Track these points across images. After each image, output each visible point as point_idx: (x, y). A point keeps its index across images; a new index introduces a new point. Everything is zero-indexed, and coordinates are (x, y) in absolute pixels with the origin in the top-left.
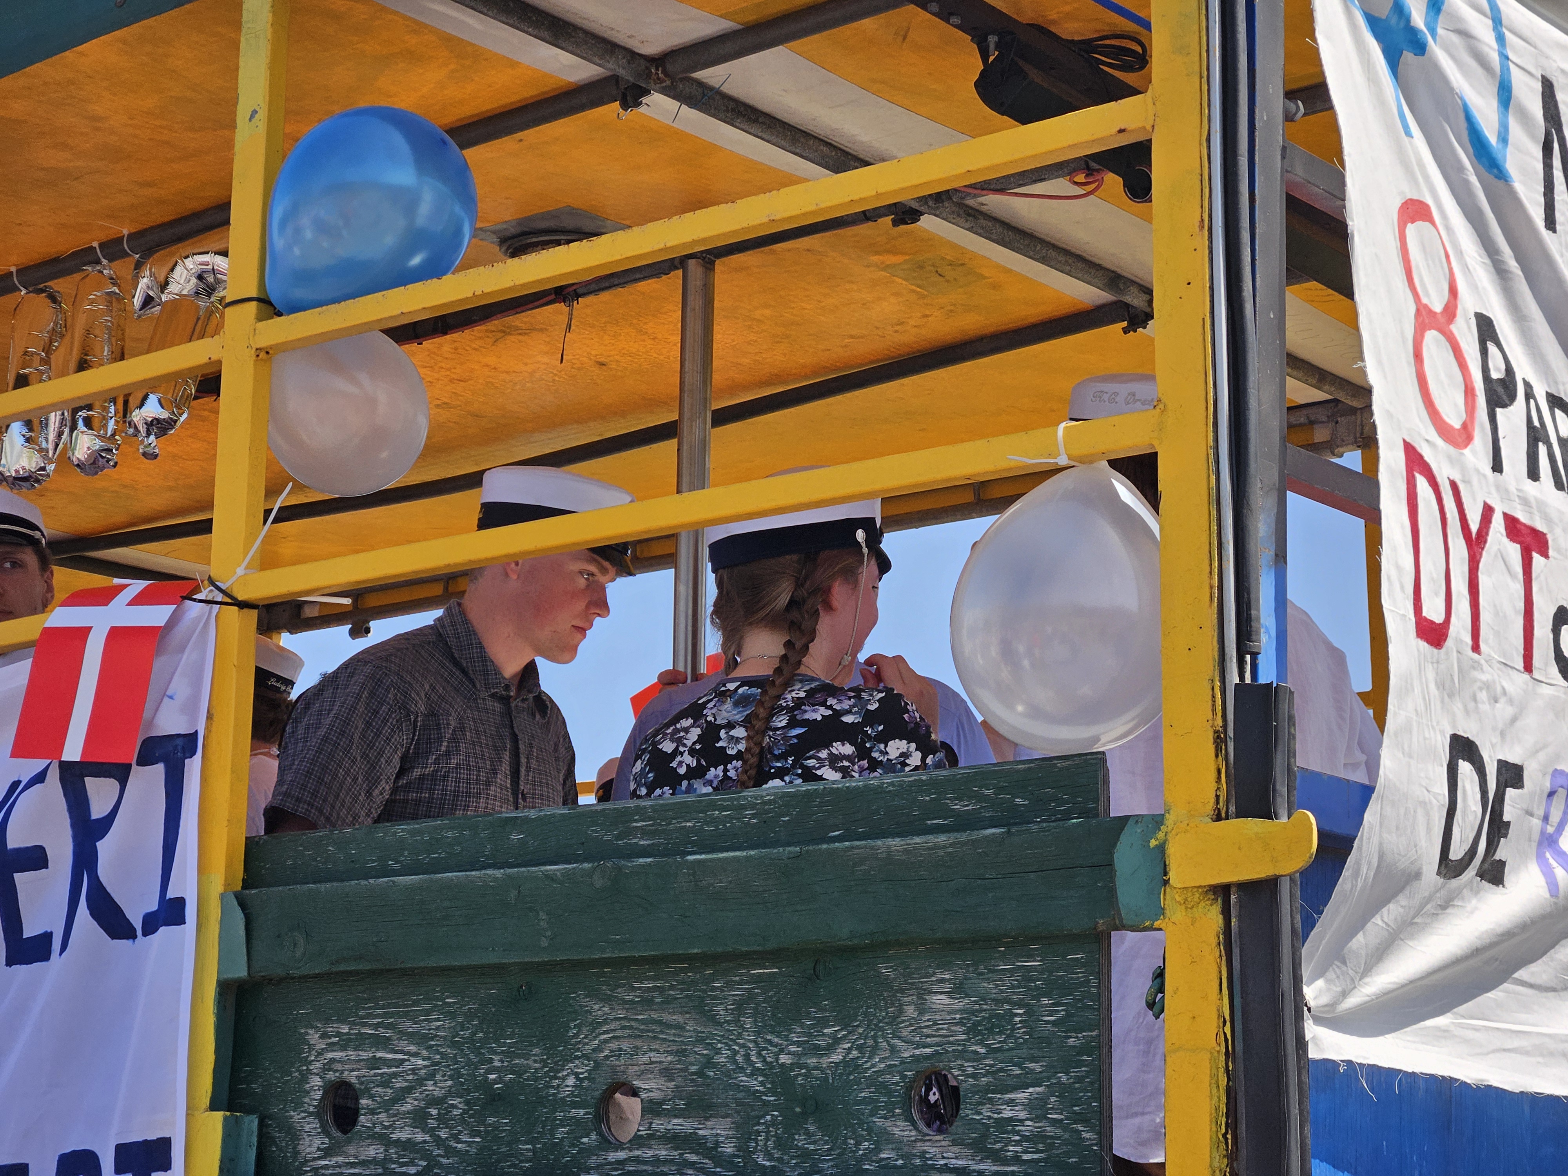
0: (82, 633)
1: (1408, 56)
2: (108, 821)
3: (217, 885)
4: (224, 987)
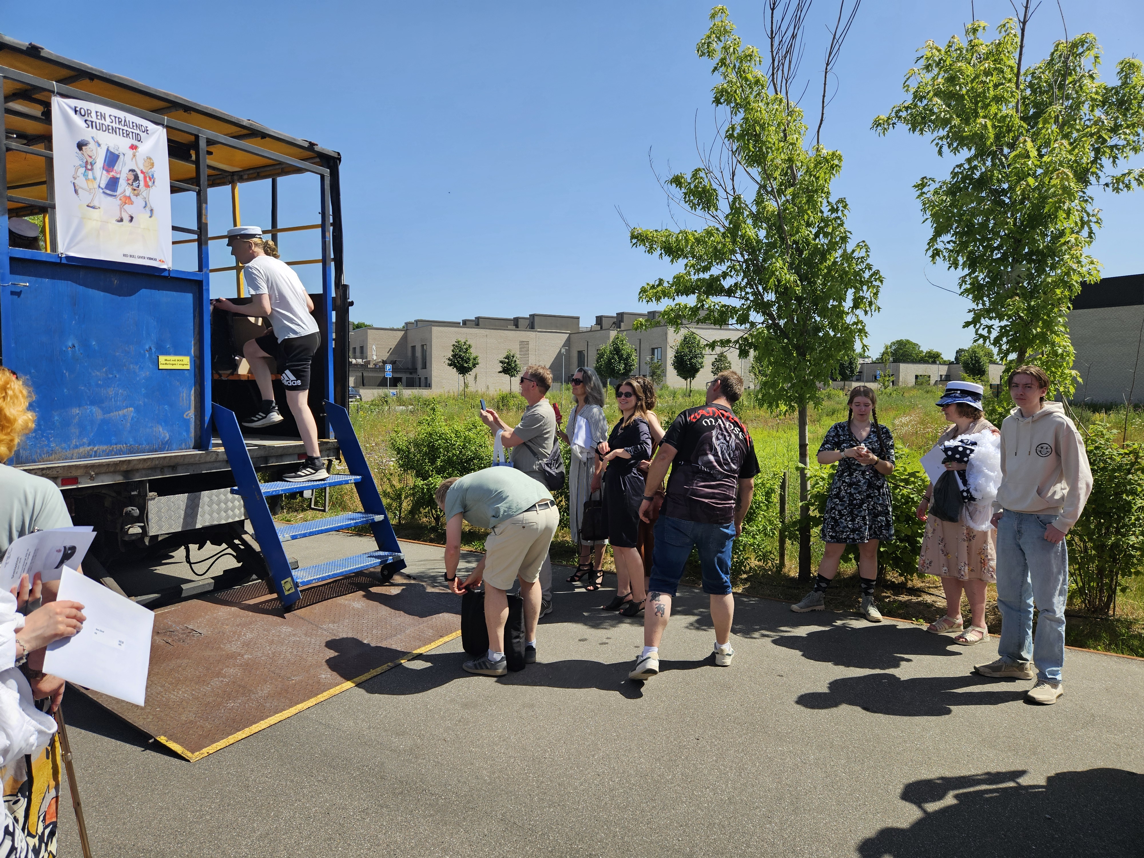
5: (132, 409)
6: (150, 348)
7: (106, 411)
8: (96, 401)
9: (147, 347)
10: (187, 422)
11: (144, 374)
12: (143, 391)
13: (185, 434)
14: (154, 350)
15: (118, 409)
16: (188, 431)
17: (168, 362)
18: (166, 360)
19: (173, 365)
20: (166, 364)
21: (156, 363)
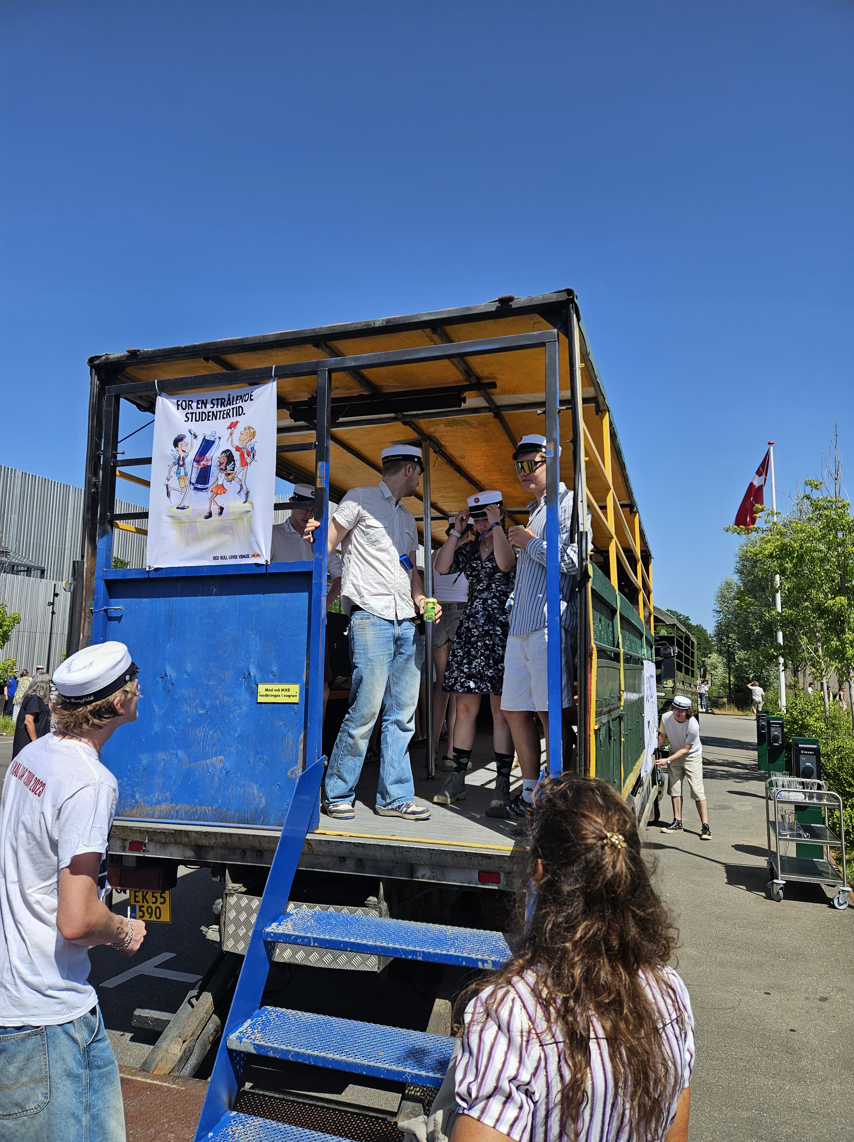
5: (221, 758)
6: (249, 674)
7: (194, 759)
8: (183, 745)
9: (246, 673)
10: (291, 782)
11: (240, 708)
13: (288, 801)
14: (254, 676)
15: (207, 756)
17: (269, 693)
18: (266, 690)
19: (275, 696)
20: (267, 695)
21: (254, 693)
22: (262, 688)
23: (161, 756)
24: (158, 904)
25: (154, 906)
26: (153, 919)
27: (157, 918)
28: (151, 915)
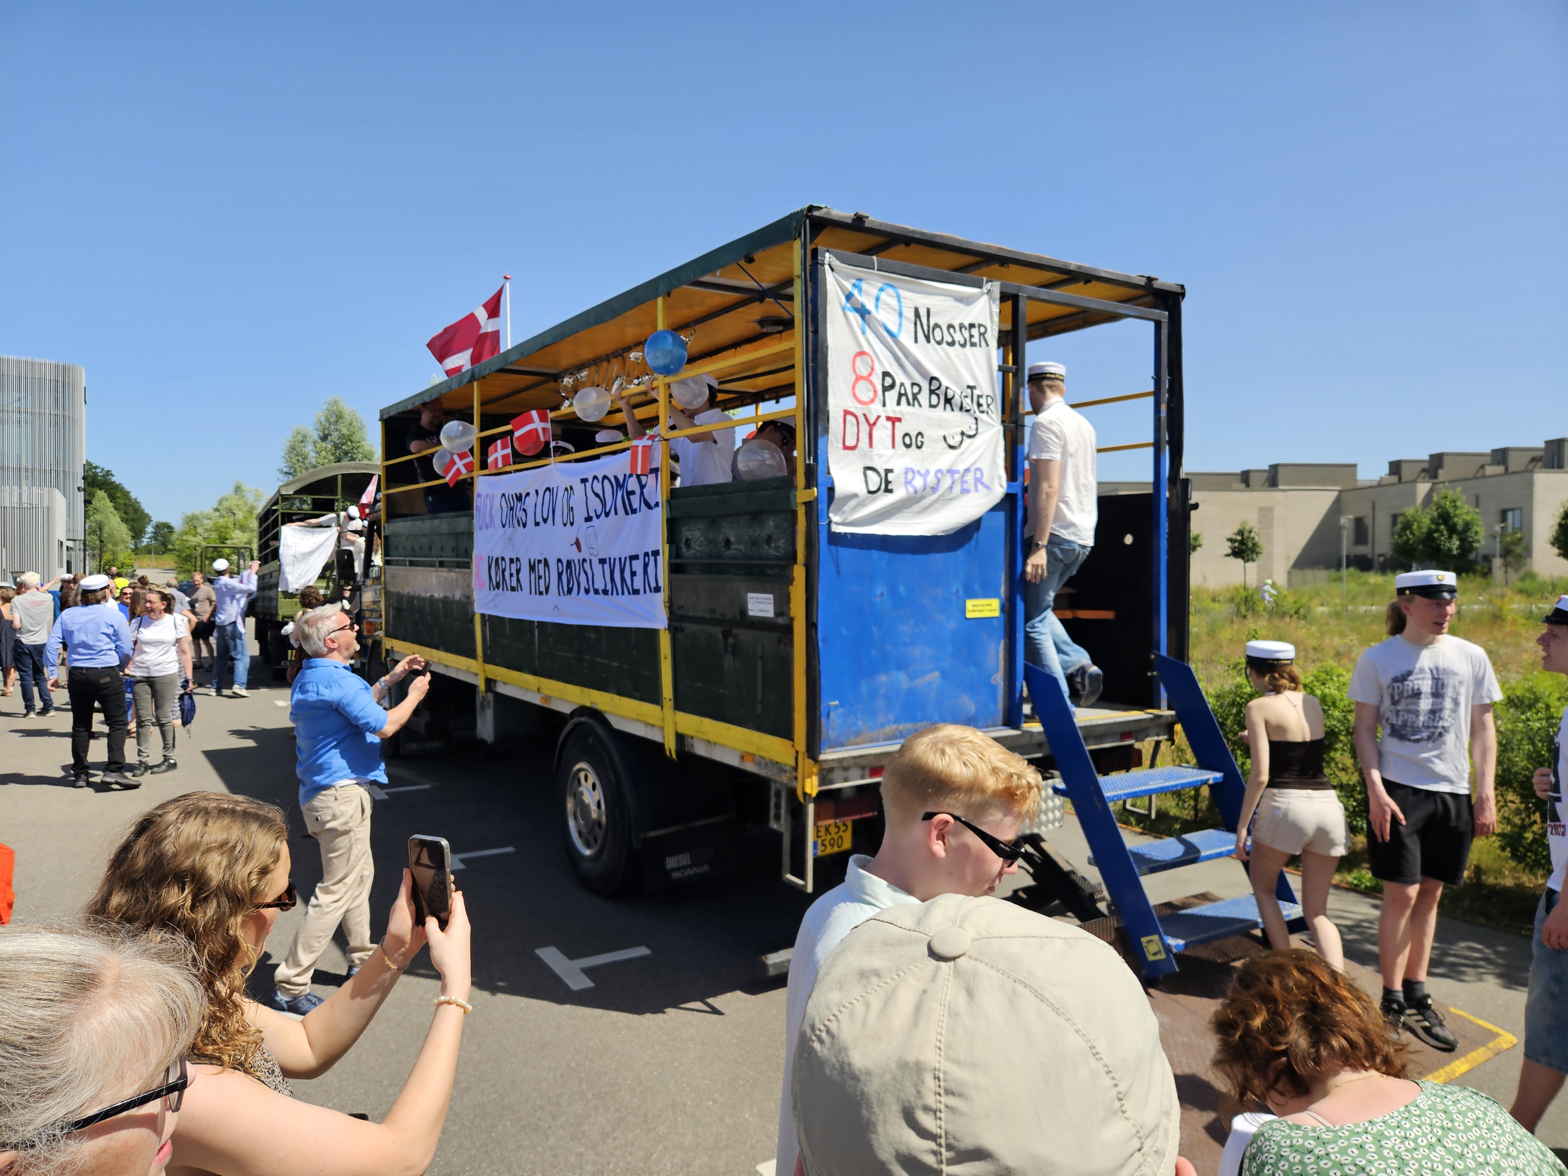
0: (637, 447)
1: (867, 315)
2: (645, 485)
3: (665, 499)
4: (668, 520)
5: (937, 673)
6: (958, 591)
7: (912, 677)
8: (902, 665)
9: (954, 590)
10: (994, 688)
11: (951, 625)
12: (950, 649)
13: (992, 706)
14: (961, 593)
15: (924, 673)
16: (995, 702)
17: (975, 608)
18: (974, 606)
19: (981, 611)
20: (974, 611)
21: (963, 610)
22: (970, 604)
23: (883, 678)
24: (841, 833)
25: (836, 837)
26: (836, 849)
27: (839, 847)
28: (832, 846)
